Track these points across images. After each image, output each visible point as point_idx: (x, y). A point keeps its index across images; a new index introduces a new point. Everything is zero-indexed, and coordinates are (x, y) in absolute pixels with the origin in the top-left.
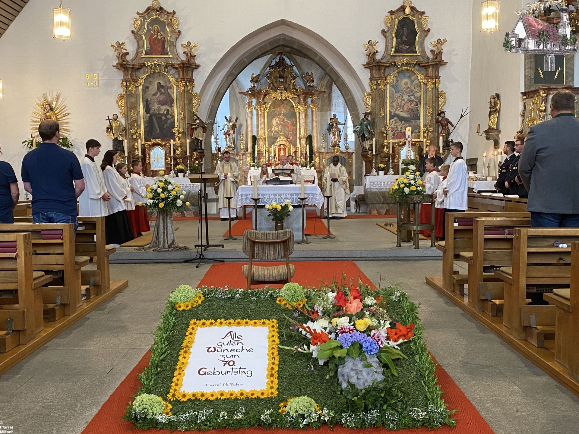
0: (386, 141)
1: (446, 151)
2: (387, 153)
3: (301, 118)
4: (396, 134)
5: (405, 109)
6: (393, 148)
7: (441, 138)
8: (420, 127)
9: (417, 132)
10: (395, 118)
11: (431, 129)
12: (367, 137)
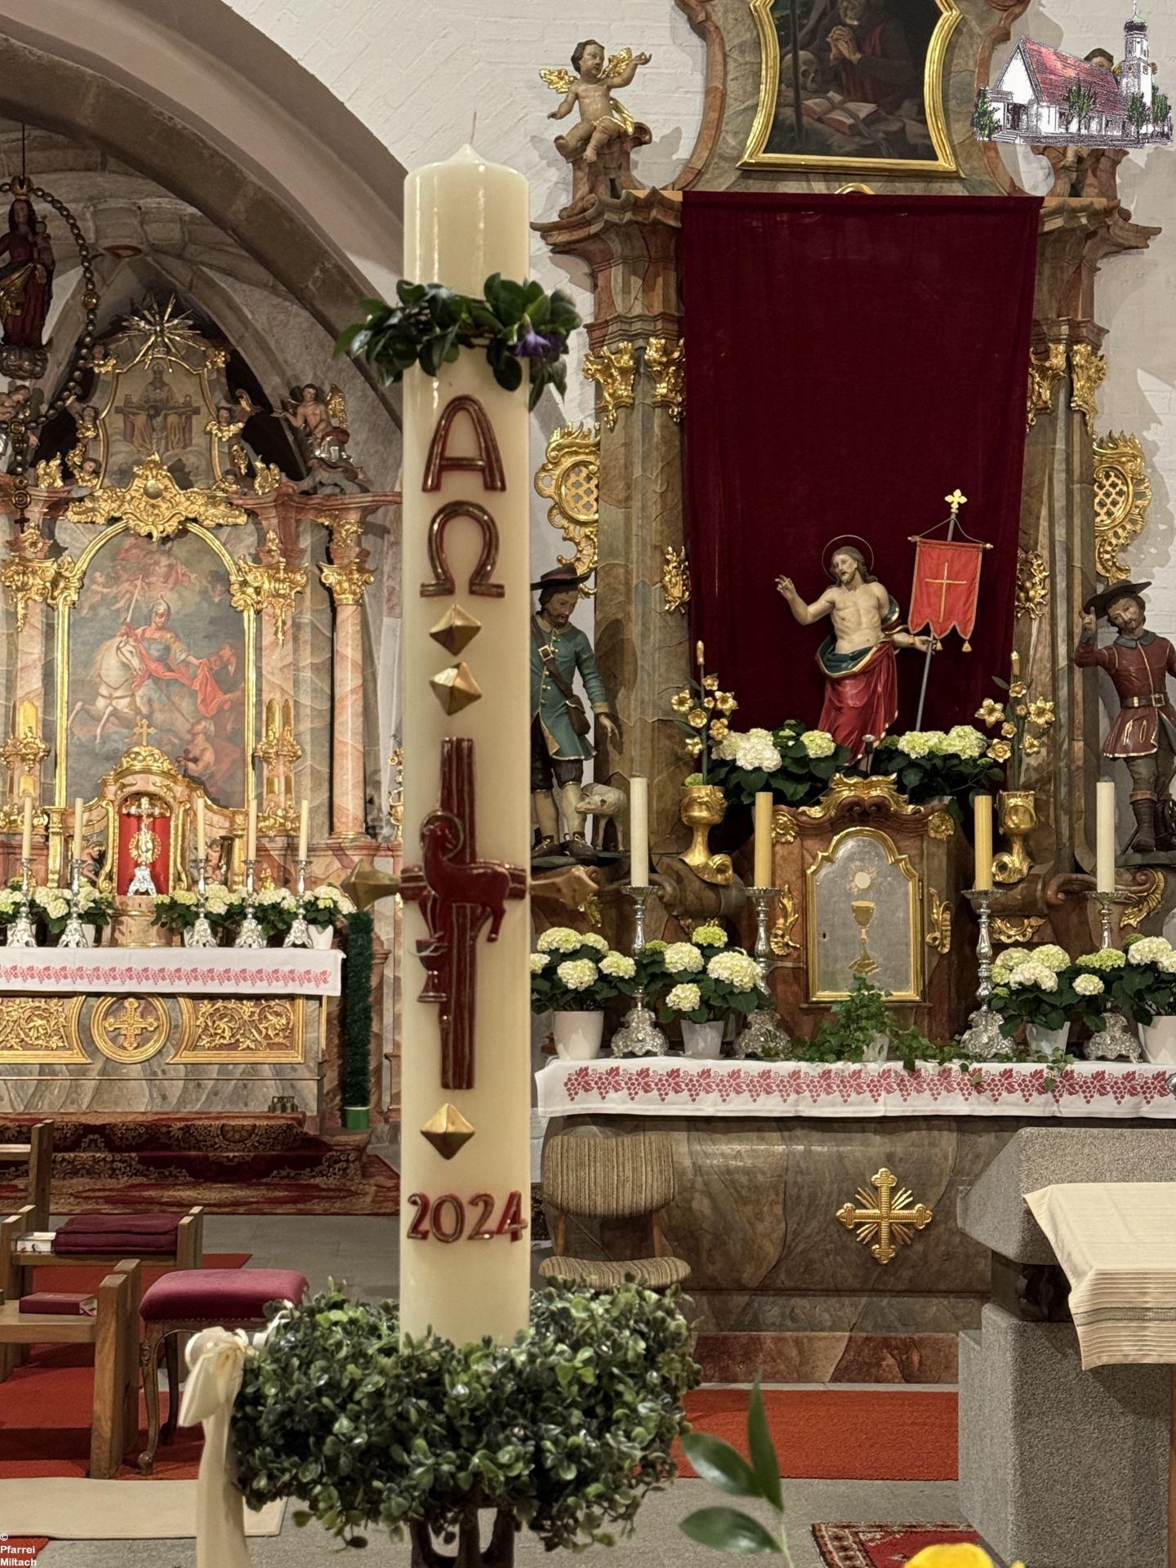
0: (704, 792)
1: (1158, 877)
2: (715, 886)
3: (265, 642)
11: (1041, 712)
12: (556, 753)
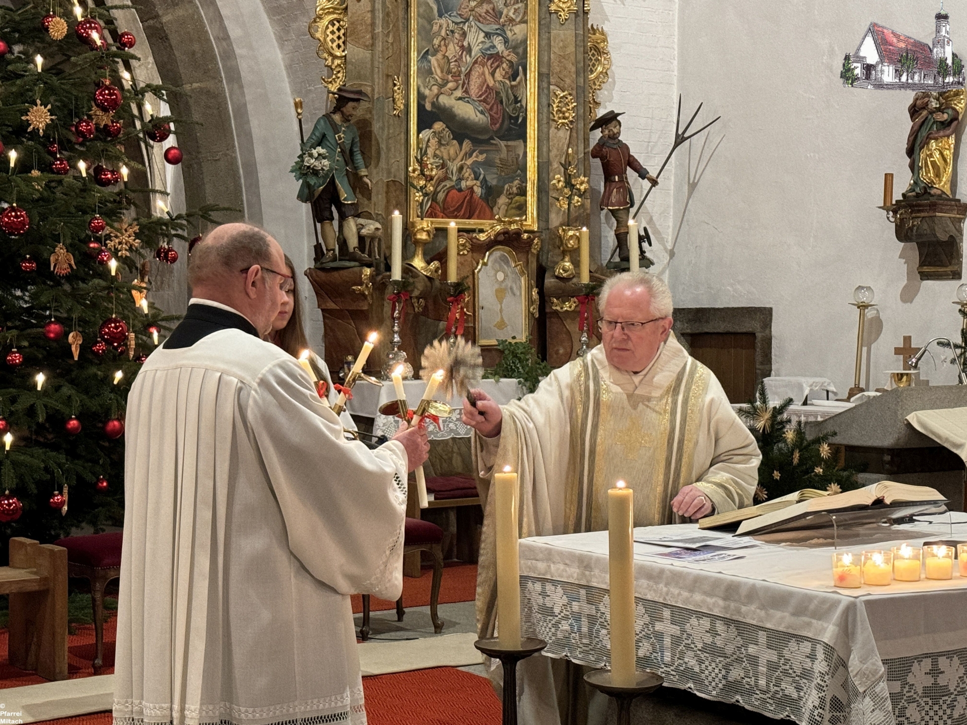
2: (432, 279)
4: (441, 196)
5: (474, 90)
8: (524, 169)
10: (438, 126)
11: (582, 183)
12: (345, 200)
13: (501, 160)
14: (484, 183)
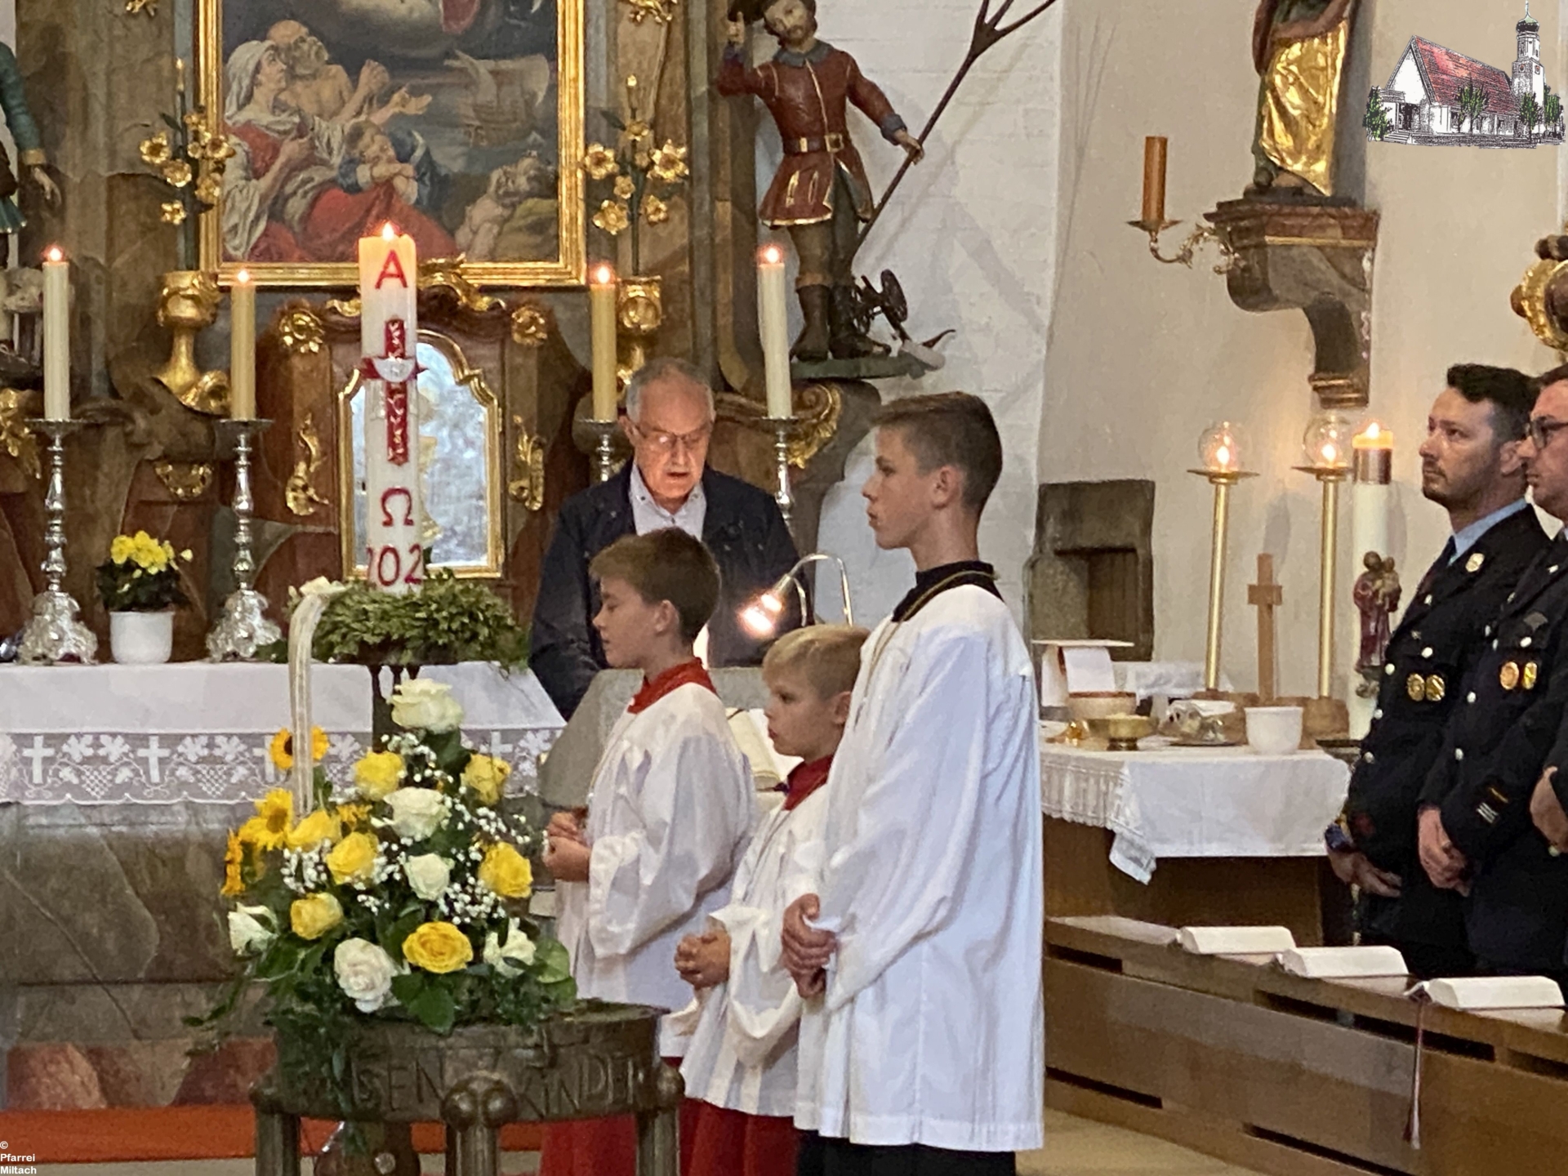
0: (188, 281)
1: (834, 396)
2: (206, 417)
4: (296, 207)
6: (269, 355)
7: (772, 256)
8: (550, 128)
9: (523, 183)
10: (286, 31)
11: (669, 163)
13: (477, 108)
14: (427, 170)
